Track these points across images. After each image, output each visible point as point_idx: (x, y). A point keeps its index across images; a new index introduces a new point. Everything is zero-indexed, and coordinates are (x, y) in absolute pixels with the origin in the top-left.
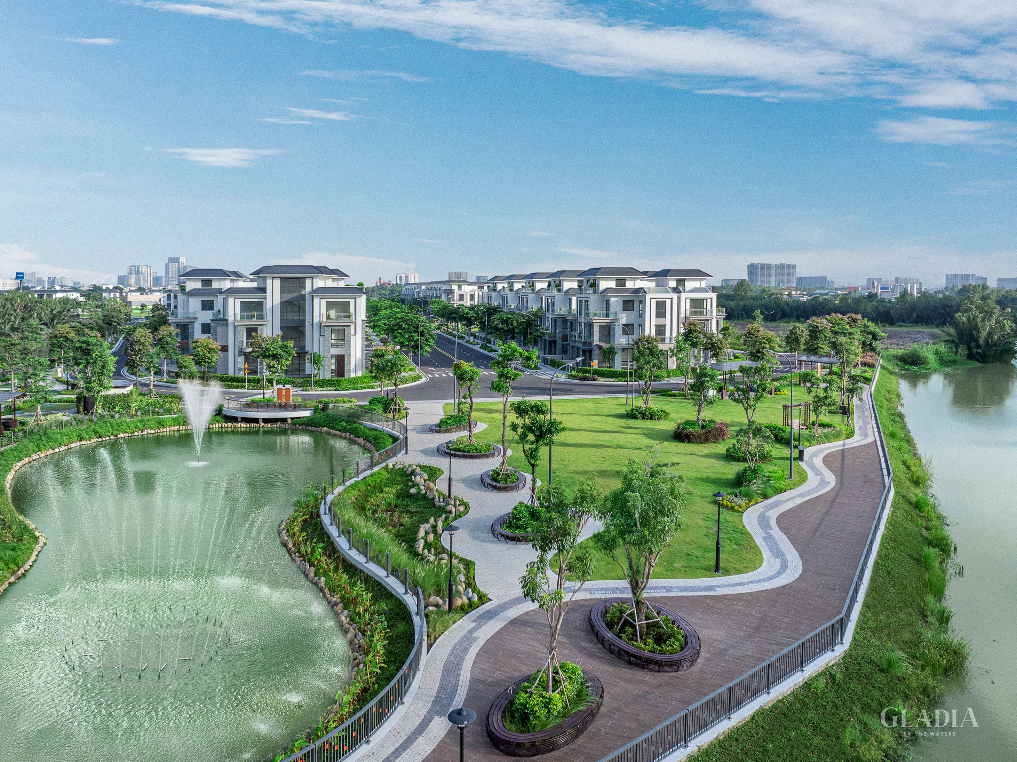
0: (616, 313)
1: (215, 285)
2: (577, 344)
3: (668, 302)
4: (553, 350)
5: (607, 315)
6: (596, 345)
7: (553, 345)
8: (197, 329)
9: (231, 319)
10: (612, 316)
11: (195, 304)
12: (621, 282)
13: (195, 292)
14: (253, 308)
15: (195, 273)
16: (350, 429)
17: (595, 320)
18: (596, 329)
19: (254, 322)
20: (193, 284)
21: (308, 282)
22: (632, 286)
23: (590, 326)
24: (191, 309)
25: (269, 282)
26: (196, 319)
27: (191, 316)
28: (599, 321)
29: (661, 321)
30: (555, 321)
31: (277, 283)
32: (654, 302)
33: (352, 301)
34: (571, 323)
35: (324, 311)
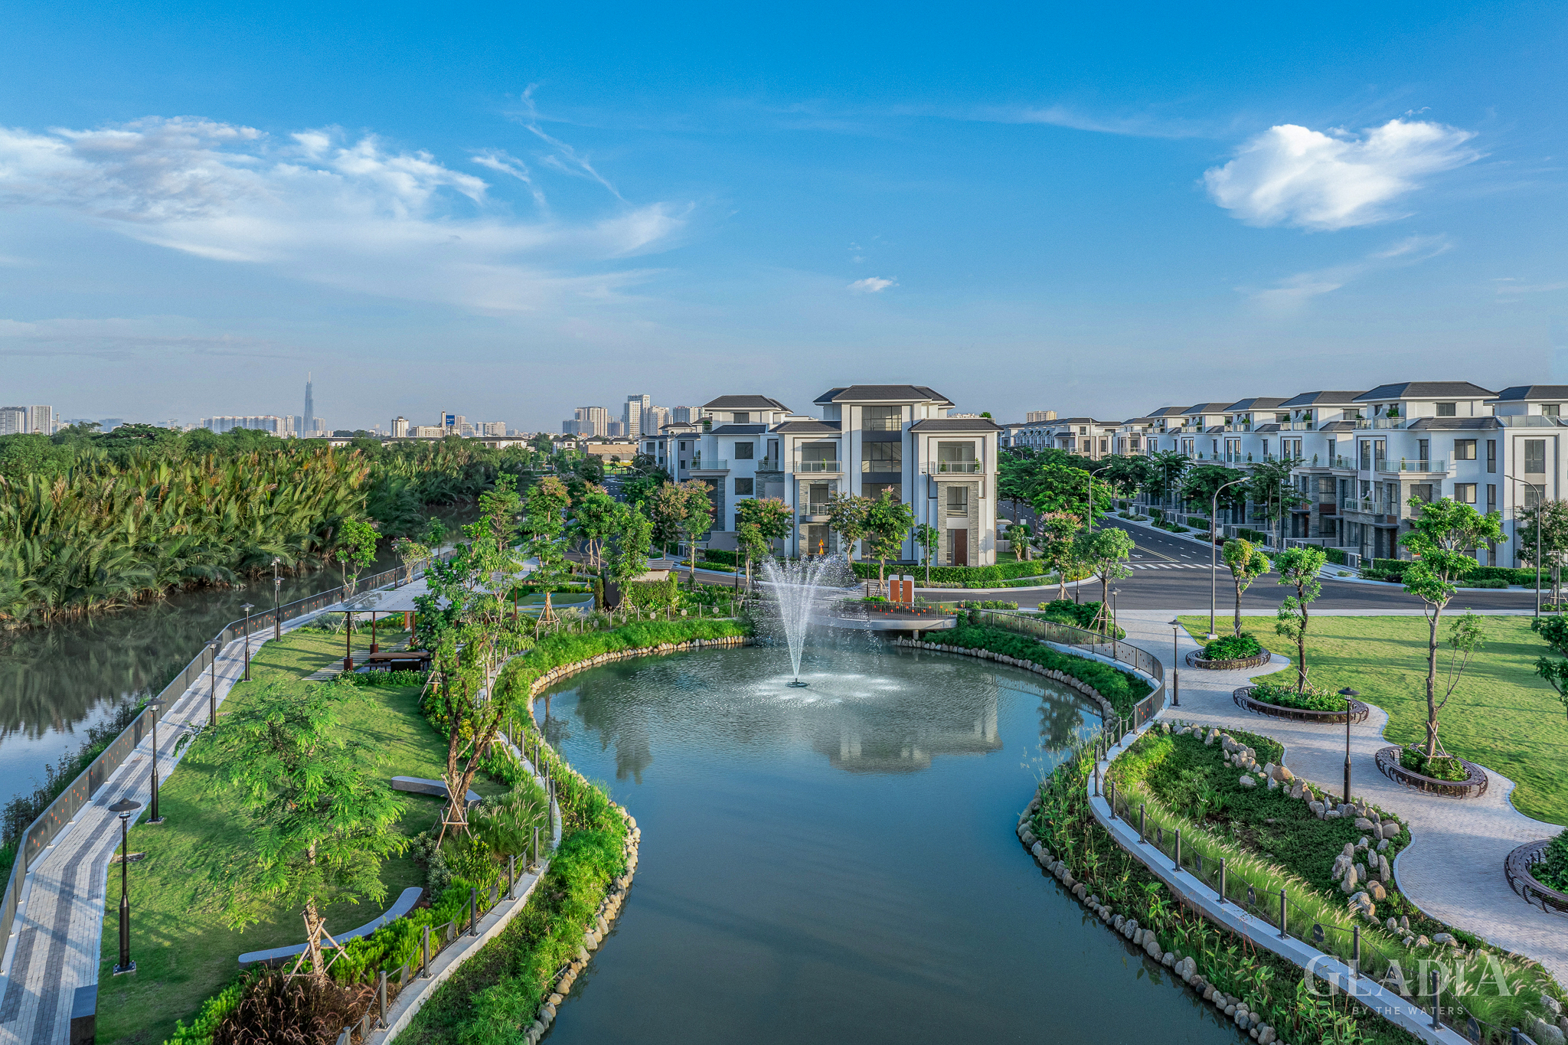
0: (1442, 464)
1: (754, 418)
2: (1360, 519)
3: (1550, 443)
4: (1301, 529)
5: (1424, 467)
6: (1407, 521)
7: (1301, 520)
8: (729, 485)
9: (788, 470)
10: (1434, 468)
11: (726, 448)
12: (1447, 408)
13: (725, 430)
14: (821, 454)
15: (723, 402)
16: (1033, 654)
17: (1404, 475)
18: (1406, 493)
19: (823, 476)
20: (723, 417)
21: (906, 410)
22: (1468, 414)
23: (1394, 486)
24: (721, 456)
25: (845, 409)
26: (728, 471)
27: (720, 467)
28: (1409, 478)
29: (1535, 479)
30: (1304, 478)
31: (858, 411)
32: (1520, 444)
33: (978, 442)
34: (1343, 481)
35: (934, 458)
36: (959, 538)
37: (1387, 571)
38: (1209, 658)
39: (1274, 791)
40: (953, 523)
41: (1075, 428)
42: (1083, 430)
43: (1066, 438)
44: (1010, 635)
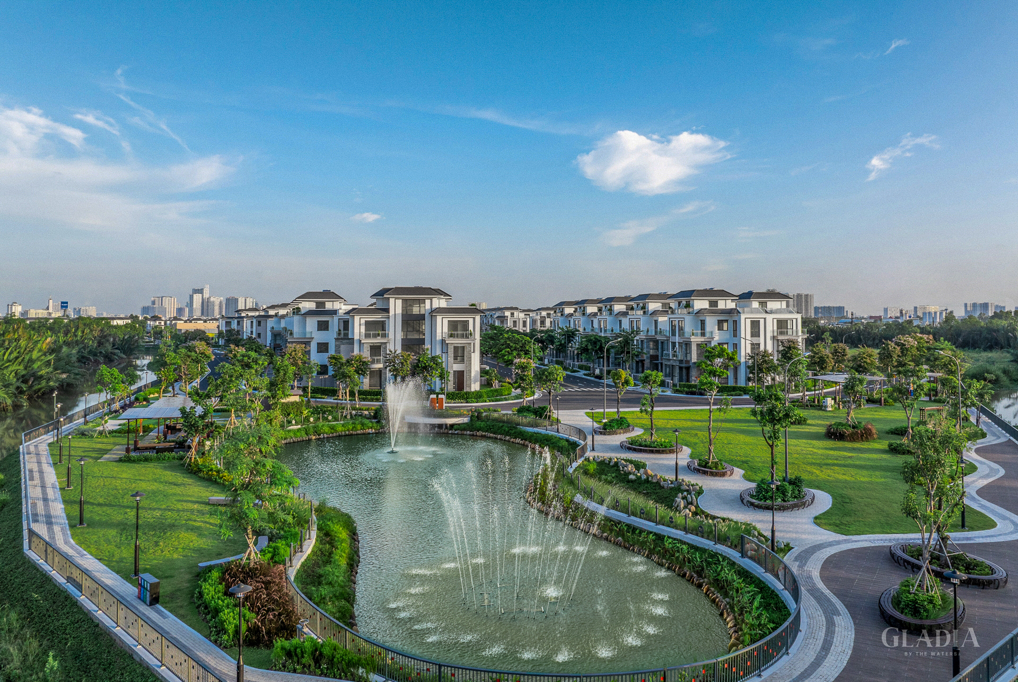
0: (712, 333)
1: (329, 306)
2: (671, 363)
3: (762, 322)
4: (640, 369)
5: (703, 334)
6: (695, 363)
7: (640, 364)
8: (313, 347)
9: (356, 337)
10: (708, 335)
11: (311, 324)
12: (714, 304)
13: (311, 313)
14: (377, 328)
15: (308, 296)
17: (693, 339)
18: (694, 348)
19: (378, 340)
20: (308, 305)
21: (428, 302)
22: (724, 307)
23: (688, 344)
24: (308, 329)
25: (392, 301)
26: (313, 338)
27: (308, 336)
28: (696, 340)
29: (755, 340)
30: (642, 341)
31: (399, 303)
32: (748, 322)
33: (471, 321)
34: (662, 343)
35: (446, 330)
36: (460, 377)
37: (686, 389)
38: (605, 429)
39: (645, 480)
40: (457, 367)
41: (508, 313)
42: (512, 314)
43: (503, 319)
44: (501, 424)
